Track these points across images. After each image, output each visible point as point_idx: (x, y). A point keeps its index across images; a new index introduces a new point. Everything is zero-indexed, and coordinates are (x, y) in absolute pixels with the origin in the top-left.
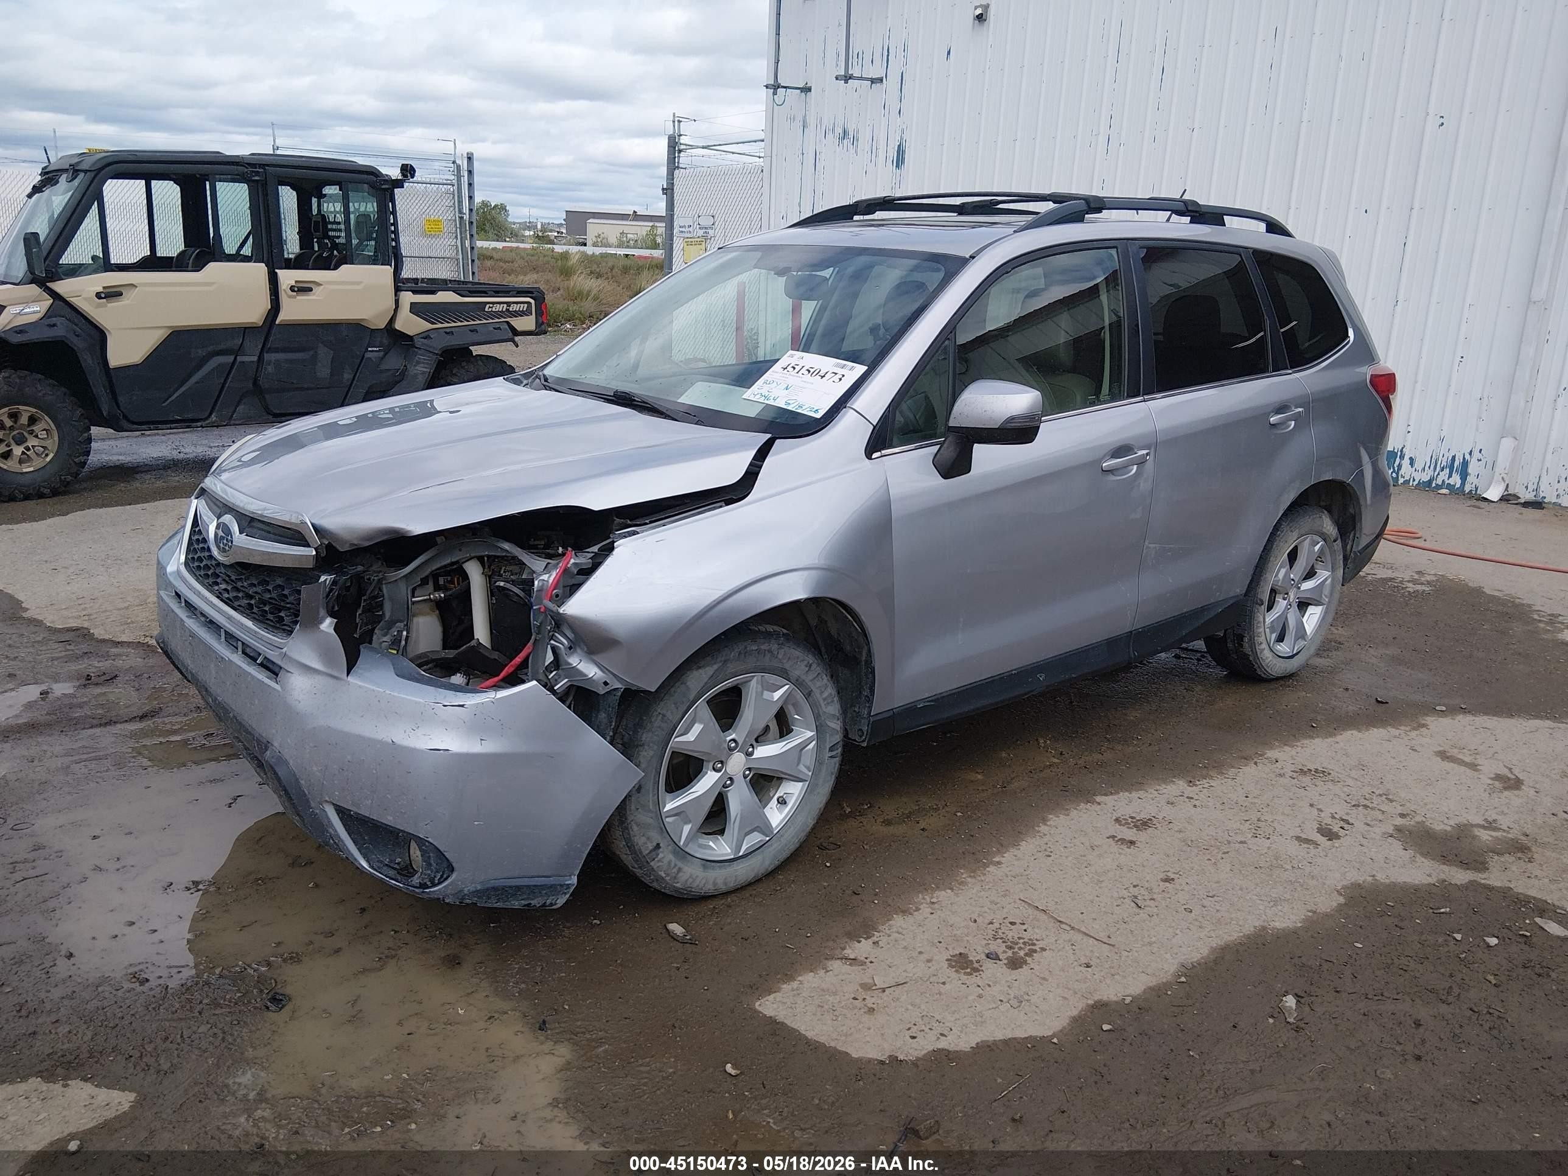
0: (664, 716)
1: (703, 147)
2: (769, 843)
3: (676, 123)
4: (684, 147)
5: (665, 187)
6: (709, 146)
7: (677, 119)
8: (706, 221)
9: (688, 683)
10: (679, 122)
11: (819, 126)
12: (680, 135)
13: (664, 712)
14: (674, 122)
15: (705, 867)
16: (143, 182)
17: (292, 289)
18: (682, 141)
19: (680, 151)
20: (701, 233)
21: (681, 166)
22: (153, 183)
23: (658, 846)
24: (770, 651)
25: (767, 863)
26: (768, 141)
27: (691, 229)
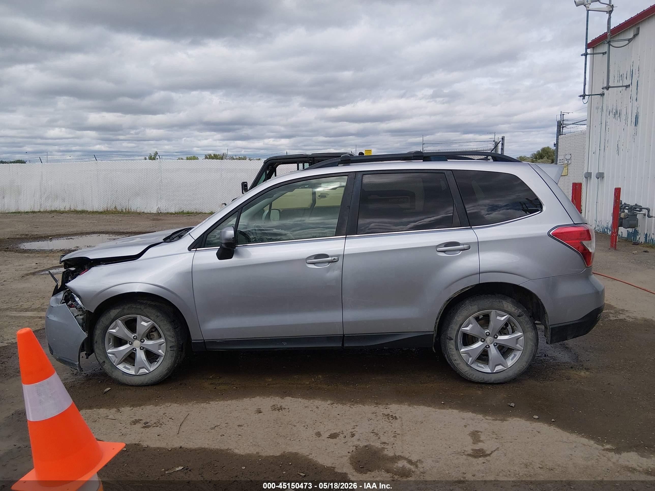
0: (103, 321)
1: (573, 124)
2: (149, 374)
3: (562, 115)
4: (564, 125)
5: (555, 143)
6: (575, 123)
7: (562, 114)
8: (568, 157)
9: (111, 313)
10: (563, 115)
11: (607, 110)
12: (564, 120)
13: (103, 320)
14: (561, 115)
15: (123, 374)
16: (296, 164)
17: (319, 196)
18: (564, 123)
19: (563, 127)
20: (566, 162)
21: (564, 133)
22: (305, 164)
23: (104, 362)
24: (140, 309)
25: (146, 380)
26: (588, 120)
27: (563, 161)
